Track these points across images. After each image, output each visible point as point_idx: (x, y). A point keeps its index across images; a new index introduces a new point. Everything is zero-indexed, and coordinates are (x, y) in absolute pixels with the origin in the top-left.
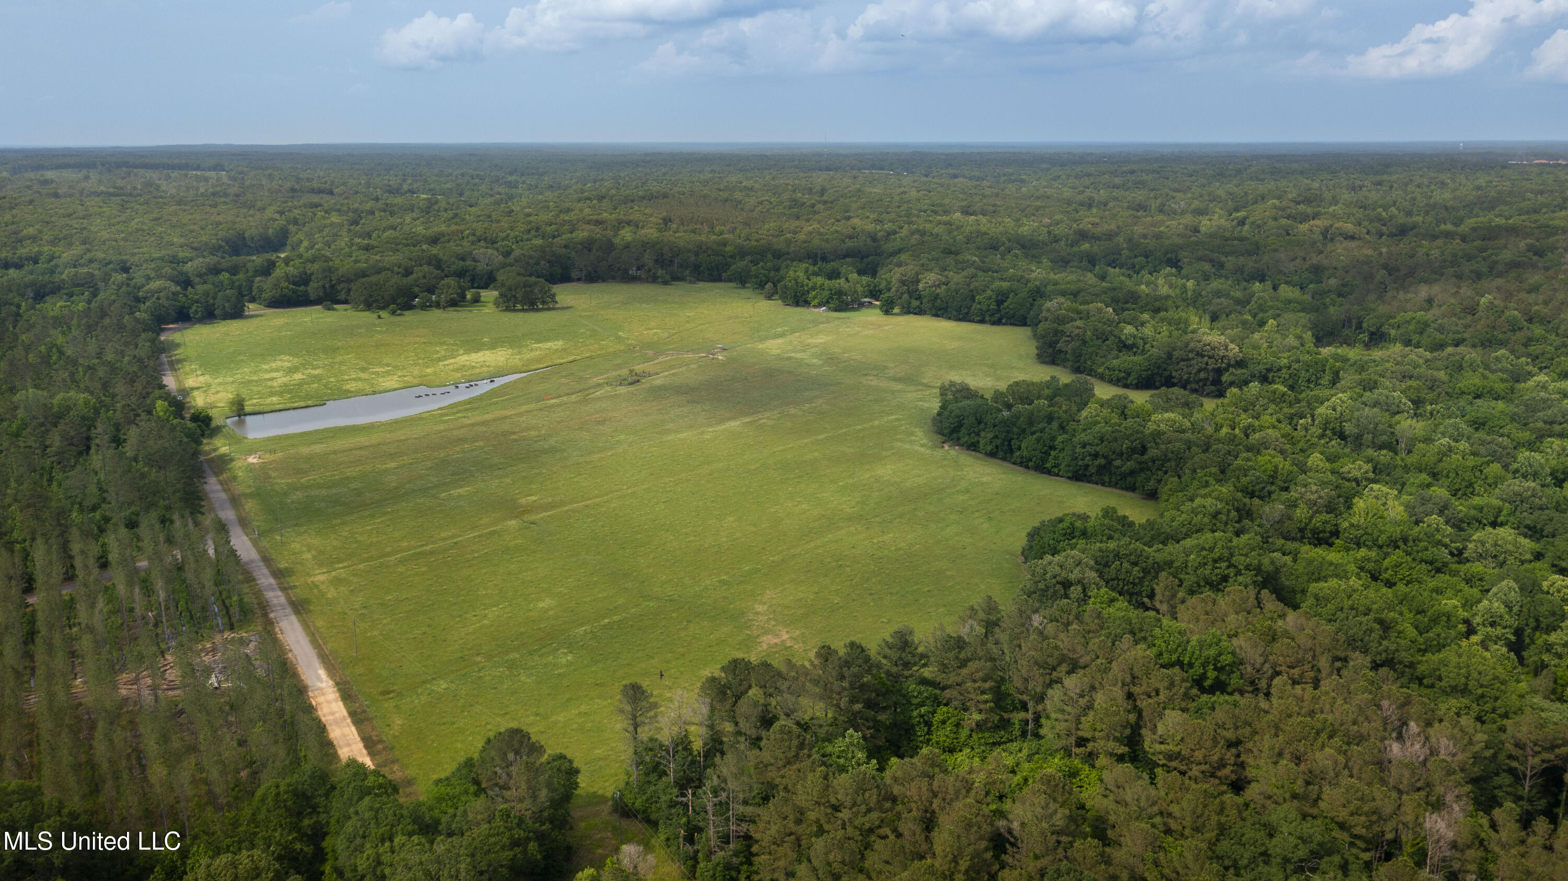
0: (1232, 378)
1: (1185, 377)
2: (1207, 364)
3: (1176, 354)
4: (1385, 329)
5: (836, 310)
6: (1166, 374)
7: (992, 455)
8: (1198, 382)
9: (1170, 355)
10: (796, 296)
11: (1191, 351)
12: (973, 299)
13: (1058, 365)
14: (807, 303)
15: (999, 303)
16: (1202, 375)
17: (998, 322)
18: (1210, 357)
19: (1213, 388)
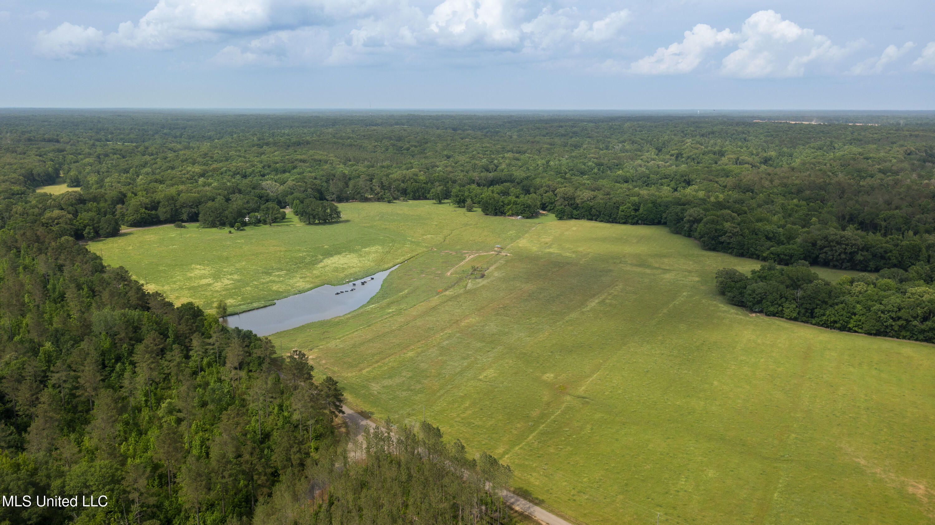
0: (862, 258)
1: (831, 257)
2: (845, 249)
3: (819, 243)
4: (877, 221)
5: (527, 218)
6: (814, 256)
7: (795, 319)
8: (837, 261)
9: (814, 244)
10: (496, 209)
11: (832, 241)
12: (618, 208)
13: (718, 251)
14: (503, 213)
15: (636, 210)
16: (843, 256)
17: (636, 223)
18: (847, 245)
19: (848, 264)
